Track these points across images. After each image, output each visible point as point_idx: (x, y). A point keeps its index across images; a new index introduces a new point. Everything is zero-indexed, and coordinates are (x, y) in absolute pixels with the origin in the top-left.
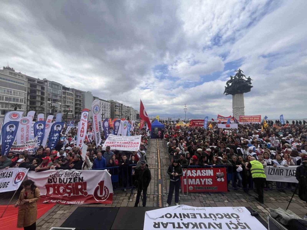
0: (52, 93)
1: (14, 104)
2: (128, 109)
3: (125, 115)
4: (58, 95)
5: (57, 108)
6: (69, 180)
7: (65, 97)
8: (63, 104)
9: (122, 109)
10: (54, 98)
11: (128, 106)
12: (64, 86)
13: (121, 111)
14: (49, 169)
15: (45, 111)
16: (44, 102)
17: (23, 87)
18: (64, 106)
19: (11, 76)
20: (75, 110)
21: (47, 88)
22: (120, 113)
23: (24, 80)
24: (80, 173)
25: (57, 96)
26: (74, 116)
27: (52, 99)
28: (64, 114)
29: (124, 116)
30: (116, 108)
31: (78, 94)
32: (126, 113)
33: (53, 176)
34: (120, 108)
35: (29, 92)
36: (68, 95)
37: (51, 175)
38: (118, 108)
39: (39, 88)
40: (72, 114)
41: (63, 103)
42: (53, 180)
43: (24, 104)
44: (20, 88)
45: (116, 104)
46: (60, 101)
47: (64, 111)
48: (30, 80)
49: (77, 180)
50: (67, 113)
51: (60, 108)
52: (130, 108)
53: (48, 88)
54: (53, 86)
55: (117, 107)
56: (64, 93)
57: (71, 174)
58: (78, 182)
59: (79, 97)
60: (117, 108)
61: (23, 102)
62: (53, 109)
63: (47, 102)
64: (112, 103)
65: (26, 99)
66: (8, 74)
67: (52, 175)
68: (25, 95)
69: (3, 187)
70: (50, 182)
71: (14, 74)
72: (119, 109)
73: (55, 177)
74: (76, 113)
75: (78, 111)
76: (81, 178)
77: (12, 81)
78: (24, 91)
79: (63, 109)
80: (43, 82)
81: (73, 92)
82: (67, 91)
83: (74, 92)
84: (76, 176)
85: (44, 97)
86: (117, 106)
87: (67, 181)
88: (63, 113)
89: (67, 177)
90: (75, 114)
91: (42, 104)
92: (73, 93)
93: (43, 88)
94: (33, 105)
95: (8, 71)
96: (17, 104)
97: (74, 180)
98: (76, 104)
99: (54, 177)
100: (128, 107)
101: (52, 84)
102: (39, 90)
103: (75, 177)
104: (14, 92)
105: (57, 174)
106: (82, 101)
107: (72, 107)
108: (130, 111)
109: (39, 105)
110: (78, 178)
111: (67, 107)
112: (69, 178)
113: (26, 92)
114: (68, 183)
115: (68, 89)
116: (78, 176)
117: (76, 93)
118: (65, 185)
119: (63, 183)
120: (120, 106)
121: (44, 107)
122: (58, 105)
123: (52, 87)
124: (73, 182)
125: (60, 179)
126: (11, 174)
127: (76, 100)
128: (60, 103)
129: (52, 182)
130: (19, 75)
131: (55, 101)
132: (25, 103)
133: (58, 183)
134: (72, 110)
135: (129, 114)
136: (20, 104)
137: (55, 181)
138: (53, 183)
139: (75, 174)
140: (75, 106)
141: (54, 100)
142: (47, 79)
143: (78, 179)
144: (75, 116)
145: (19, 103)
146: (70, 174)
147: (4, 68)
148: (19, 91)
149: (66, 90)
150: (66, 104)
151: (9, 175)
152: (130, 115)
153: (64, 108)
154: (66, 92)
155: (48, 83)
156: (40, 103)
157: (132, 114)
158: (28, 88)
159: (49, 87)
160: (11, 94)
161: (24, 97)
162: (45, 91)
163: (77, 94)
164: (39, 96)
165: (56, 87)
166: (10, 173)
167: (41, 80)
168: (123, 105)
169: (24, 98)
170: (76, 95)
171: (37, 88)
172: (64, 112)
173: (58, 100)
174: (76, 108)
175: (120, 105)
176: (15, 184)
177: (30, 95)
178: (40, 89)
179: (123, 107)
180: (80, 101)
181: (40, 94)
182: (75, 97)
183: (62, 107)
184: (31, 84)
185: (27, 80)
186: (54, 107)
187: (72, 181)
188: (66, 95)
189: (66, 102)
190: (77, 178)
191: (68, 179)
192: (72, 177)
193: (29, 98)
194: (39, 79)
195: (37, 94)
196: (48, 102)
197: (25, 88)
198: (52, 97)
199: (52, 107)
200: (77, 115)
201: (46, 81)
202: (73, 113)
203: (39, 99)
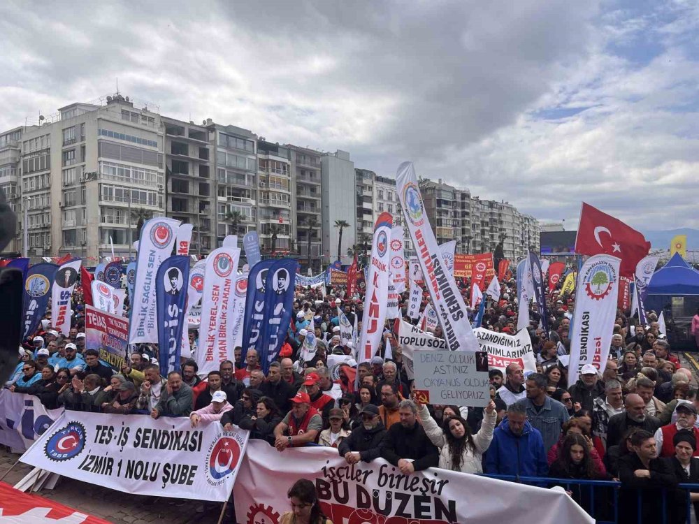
0: (229, 168)
1: (136, 210)
2: (491, 213)
3: (478, 239)
4: (246, 171)
5: (244, 218)
6: (396, 504)
7: (266, 180)
8: (260, 204)
9: (464, 214)
10: (235, 184)
11: (491, 200)
12: (261, 138)
13: (464, 223)
14: (316, 441)
15: (213, 229)
16: (208, 200)
17: (156, 153)
18: (264, 212)
19: (125, 122)
20: (299, 224)
21: (215, 149)
22: (460, 232)
23: (157, 130)
24: (442, 484)
25: (243, 177)
26: (296, 247)
27: (229, 188)
28: (265, 239)
29: (474, 243)
30: (440, 213)
31: (306, 166)
32: (483, 232)
33: (334, 471)
34: (459, 210)
35: (170, 169)
36: (273, 171)
37: (328, 466)
38: (450, 209)
39: (193, 154)
40: (287, 237)
41: (261, 201)
42: (331, 489)
43: (158, 209)
44: (149, 158)
45: (440, 195)
46: (253, 194)
47: (267, 229)
48: (172, 128)
49: (427, 509)
50: (274, 236)
51: (254, 219)
52: (501, 208)
53: (219, 149)
54: (233, 142)
55: (444, 207)
56: (264, 164)
57: (403, 480)
58: (433, 518)
59: (307, 175)
60: (446, 212)
61: (157, 205)
62: (234, 223)
63: (216, 199)
64: (423, 191)
65: (164, 192)
66: (118, 118)
67: (331, 469)
68: (160, 179)
69: (181, 482)
70: (325, 493)
71: (133, 114)
72: (455, 213)
73: (340, 477)
74: (301, 234)
75: (308, 227)
76: (446, 504)
77: (128, 138)
78: (157, 168)
79: (262, 222)
80: (203, 130)
81: (290, 160)
82: (271, 157)
83: (293, 157)
84: (424, 492)
85: (208, 182)
86: (446, 202)
87: (389, 503)
88: (263, 236)
89: (387, 487)
90: (299, 239)
91: (203, 205)
92: (289, 163)
93: (204, 153)
94: (181, 210)
95: (118, 108)
96: (142, 211)
97: (418, 509)
98: (300, 204)
99: (337, 478)
100: (491, 204)
101: (228, 136)
102: (193, 161)
103: (419, 493)
104: (136, 174)
105: (347, 468)
106: (318, 191)
107: (286, 212)
108: (501, 222)
109: (197, 211)
110: (432, 500)
111: (272, 215)
112: (398, 496)
113: (163, 171)
114: (392, 514)
115: (274, 148)
116: (433, 492)
117: (298, 162)
118: (381, 520)
119: (372, 507)
120: (459, 200)
121: (208, 217)
122: (246, 207)
123: (228, 147)
124: (413, 517)
125: (360, 490)
126: (197, 438)
127: (300, 188)
128: (253, 202)
129: (328, 497)
130: (144, 118)
131: (238, 194)
132: (161, 206)
133: (352, 503)
134: (287, 223)
135: (497, 235)
136: (149, 211)
137: (341, 495)
138: (333, 501)
139: (421, 481)
140: (298, 208)
141: (235, 192)
142: (214, 121)
143: (432, 505)
144: (299, 247)
145: (147, 207)
146: (400, 478)
147: (110, 101)
148: (146, 170)
149: (267, 153)
150: (271, 205)
151: (194, 441)
152: (503, 237)
153: (267, 218)
154: (268, 160)
155: (218, 132)
156: (197, 205)
157: (509, 232)
158: (167, 156)
159: (220, 146)
160: (128, 180)
161: (159, 186)
162: (210, 162)
163: (302, 165)
164: (194, 179)
165: (240, 145)
166: (195, 437)
167: (198, 126)
168: (468, 196)
169: (158, 189)
170: (298, 168)
171: (191, 156)
172: (265, 233)
173: (245, 190)
174: (301, 218)
175: (459, 196)
176: (213, 480)
177: (173, 179)
178: (197, 157)
179: (469, 208)
180: (313, 189)
181: (197, 175)
182: (298, 178)
183: (258, 213)
184: (173, 143)
185: (162, 132)
186: (236, 214)
187: (410, 509)
188: (268, 171)
189: (270, 194)
190: (428, 499)
191: (393, 496)
192: (408, 492)
193: (170, 190)
194: (192, 123)
195: (190, 174)
196: (221, 199)
197: (161, 156)
198: (229, 182)
199: (230, 215)
200: (304, 243)
201: (212, 128)
202: (293, 235)
203: (194, 190)
